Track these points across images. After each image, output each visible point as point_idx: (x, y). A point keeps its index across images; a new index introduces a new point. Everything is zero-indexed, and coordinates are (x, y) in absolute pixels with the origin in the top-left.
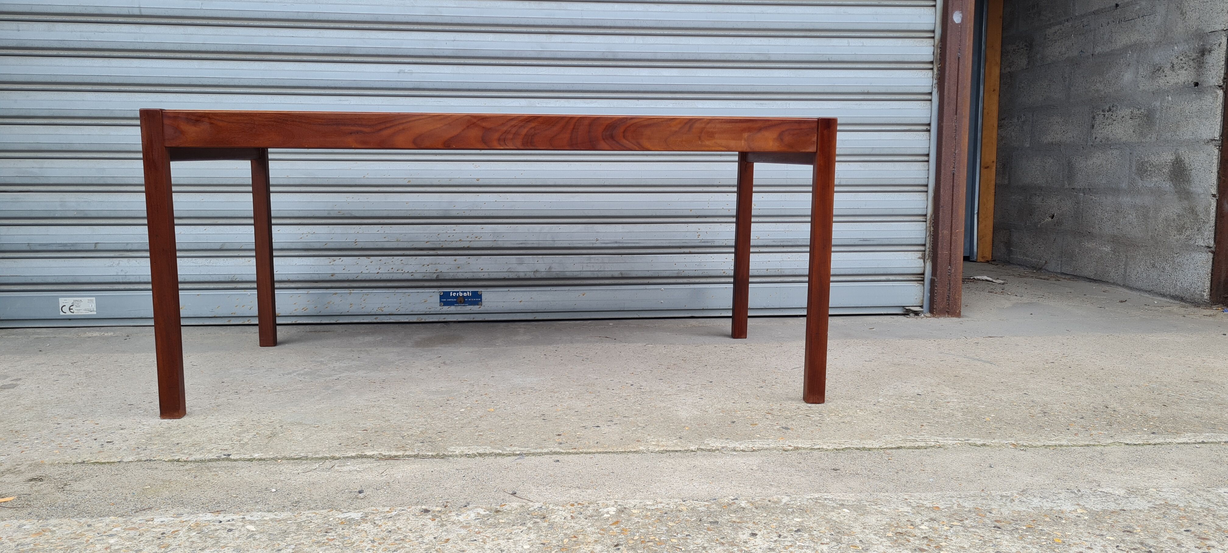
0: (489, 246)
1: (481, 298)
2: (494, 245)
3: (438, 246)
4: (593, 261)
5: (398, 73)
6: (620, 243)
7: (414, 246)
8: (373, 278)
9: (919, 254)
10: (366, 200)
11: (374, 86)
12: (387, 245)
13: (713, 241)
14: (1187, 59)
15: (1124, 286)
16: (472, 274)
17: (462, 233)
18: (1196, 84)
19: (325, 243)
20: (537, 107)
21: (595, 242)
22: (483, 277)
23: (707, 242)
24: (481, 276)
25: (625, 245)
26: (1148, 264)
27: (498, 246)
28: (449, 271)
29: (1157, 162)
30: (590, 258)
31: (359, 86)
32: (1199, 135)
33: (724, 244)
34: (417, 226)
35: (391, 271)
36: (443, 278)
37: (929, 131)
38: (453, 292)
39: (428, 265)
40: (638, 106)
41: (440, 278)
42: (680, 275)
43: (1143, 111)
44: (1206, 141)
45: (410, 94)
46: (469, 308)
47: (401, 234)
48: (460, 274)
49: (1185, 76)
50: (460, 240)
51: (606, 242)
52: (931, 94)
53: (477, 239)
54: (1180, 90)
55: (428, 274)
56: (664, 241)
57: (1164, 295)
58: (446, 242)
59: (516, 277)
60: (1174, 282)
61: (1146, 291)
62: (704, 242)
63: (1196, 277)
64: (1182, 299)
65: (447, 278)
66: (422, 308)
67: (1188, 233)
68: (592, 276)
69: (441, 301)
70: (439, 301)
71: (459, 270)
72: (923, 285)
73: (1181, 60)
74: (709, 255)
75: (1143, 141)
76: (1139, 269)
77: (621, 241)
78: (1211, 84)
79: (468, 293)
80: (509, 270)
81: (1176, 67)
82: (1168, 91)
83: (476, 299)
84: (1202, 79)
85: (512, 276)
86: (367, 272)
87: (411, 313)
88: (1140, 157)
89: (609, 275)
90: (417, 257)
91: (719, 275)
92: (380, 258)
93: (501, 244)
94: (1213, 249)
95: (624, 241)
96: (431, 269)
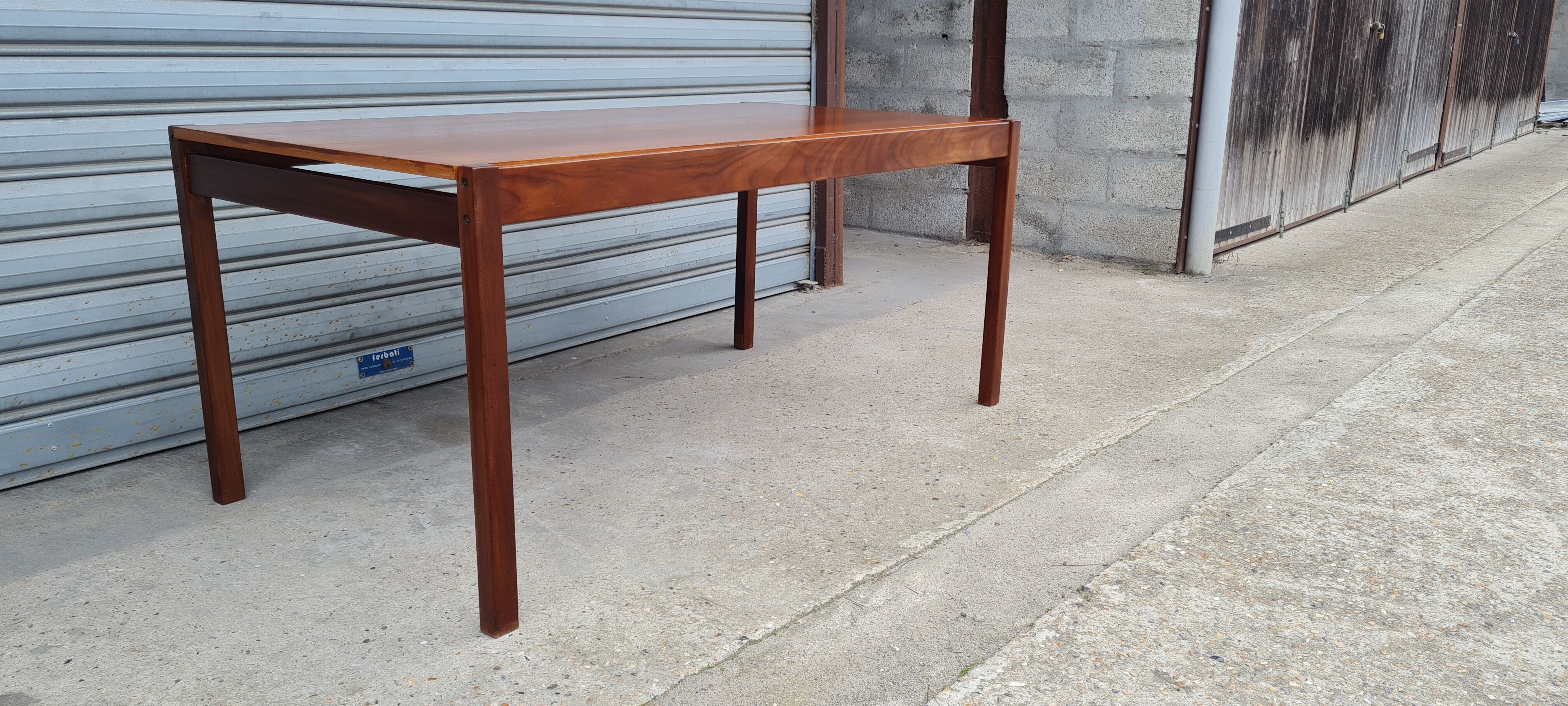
0: (413, 279)
1: (412, 356)
2: (420, 276)
3: (346, 289)
4: (536, 280)
5: (261, 17)
6: (562, 251)
7: (312, 295)
8: (259, 355)
9: (806, 224)
10: (232, 232)
11: (224, 40)
12: (272, 300)
13: (649, 235)
14: (933, 10)
15: (870, 228)
16: (396, 323)
17: (377, 264)
18: (945, 36)
19: (172, 313)
20: (453, 70)
21: (535, 254)
22: (412, 325)
23: (644, 237)
24: (409, 323)
25: (568, 253)
26: (898, 205)
27: (424, 277)
28: (368, 324)
29: (904, 109)
30: (533, 276)
31: (199, 40)
32: (951, 86)
33: (658, 237)
34: (312, 262)
35: (285, 339)
36: (359, 336)
37: (810, 90)
38: (376, 354)
39: (337, 321)
40: (566, 68)
41: (356, 336)
42: (622, 282)
43: (883, 56)
44: (959, 92)
45: (280, 52)
46: (398, 373)
47: (291, 279)
48: (382, 325)
49: (932, 27)
50: (376, 276)
51: (547, 252)
52: (810, 49)
53: (398, 271)
54: (928, 40)
55: (338, 335)
56: (605, 242)
57: (918, 235)
58: (357, 282)
59: (452, 317)
60: (929, 222)
61: (897, 232)
62: (641, 237)
63: (954, 216)
64: (939, 238)
65: (365, 335)
66: (335, 387)
67: (942, 176)
68: (537, 300)
69: (360, 372)
70: (357, 372)
71: (381, 321)
72: (810, 255)
73: (927, 10)
74: (646, 252)
75: (885, 86)
76: (887, 212)
77: (563, 249)
78: (962, 38)
79: (395, 352)
80: (443, 310)
81: (921, 17)
82: (912, 40)
83: (406, 357)
84: (951, 32)
85: (447, 316)
86: (249, 347)
87: (322, 398)
88: (884, 103)
89: (553, 294)
90: (318, 311)
91: (656, 275)
92: (263, 321)
93: (428, 274)
94: (968, 191)
95: (566, 248)
96: (341, 326)
